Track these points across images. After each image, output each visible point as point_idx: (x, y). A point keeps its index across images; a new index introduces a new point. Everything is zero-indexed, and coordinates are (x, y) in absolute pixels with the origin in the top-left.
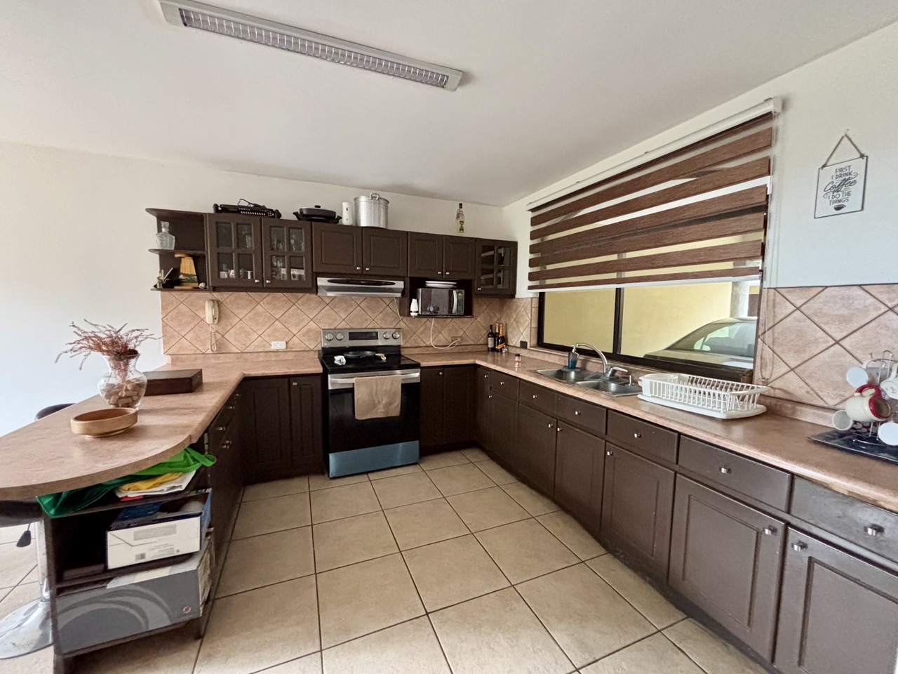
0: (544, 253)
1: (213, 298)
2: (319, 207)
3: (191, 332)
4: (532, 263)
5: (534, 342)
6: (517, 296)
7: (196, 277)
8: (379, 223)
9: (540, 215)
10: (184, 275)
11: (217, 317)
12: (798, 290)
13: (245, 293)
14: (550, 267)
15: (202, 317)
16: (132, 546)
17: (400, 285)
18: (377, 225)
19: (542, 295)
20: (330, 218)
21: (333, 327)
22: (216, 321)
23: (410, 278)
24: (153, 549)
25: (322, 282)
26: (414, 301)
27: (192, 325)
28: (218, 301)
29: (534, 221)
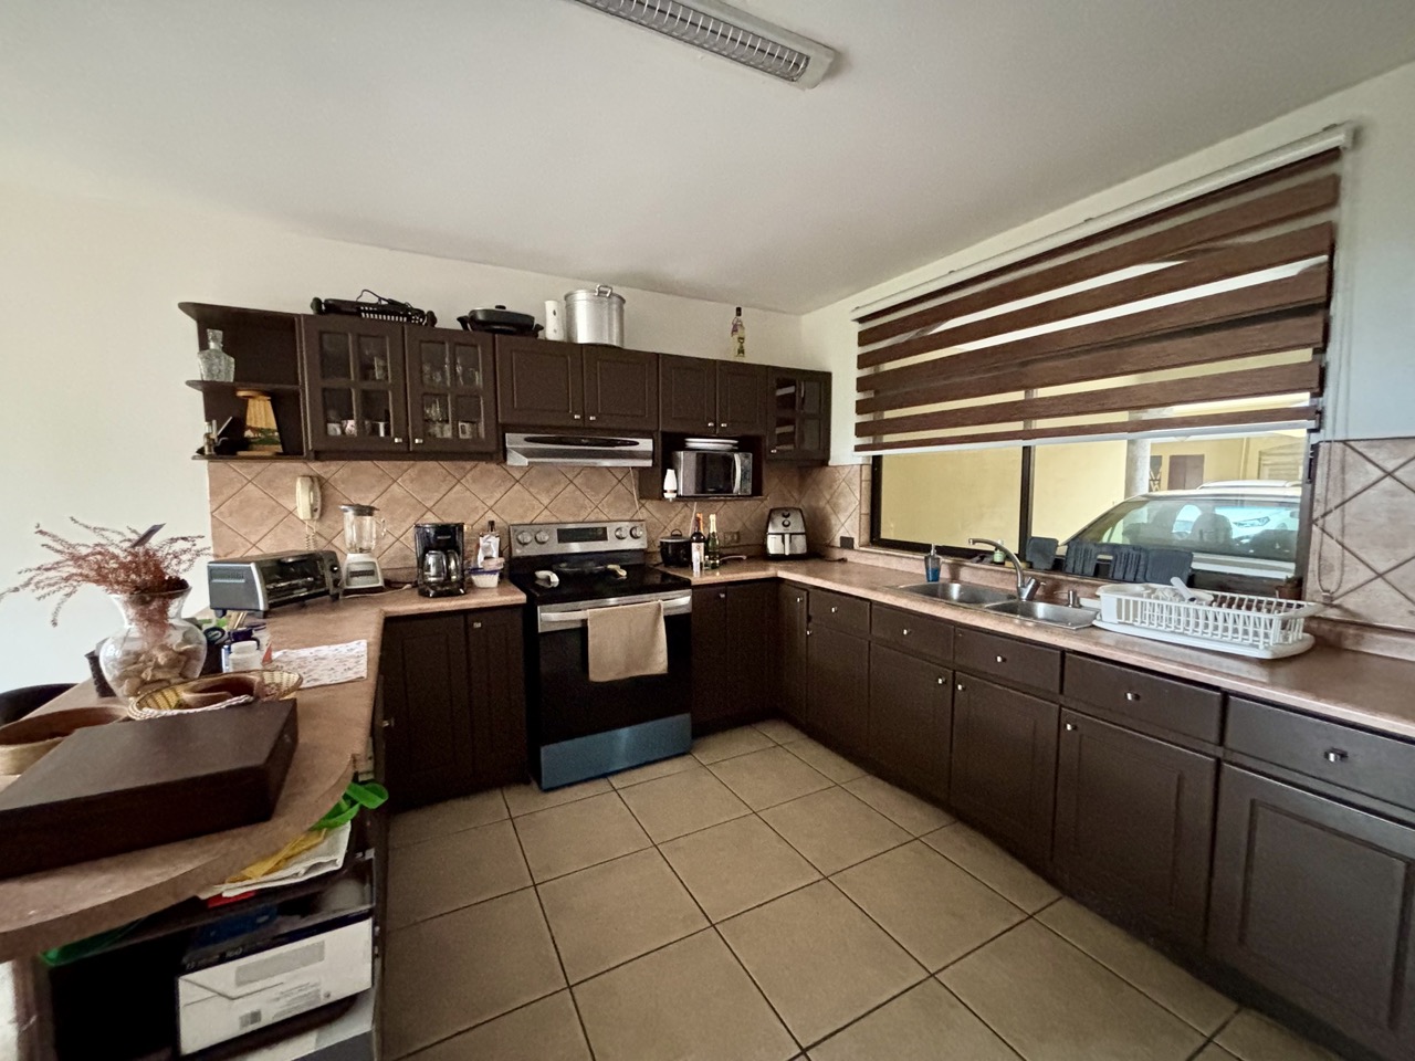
0: (878, 392)
1: (312, 474)
2: (504, 308)
3: (269, 536)
4: (861, 407)
5: (866, 537)
6: (830, 463)
7: (277, 434)
8: (610, 336)
9: (875, 330)
10: (254, 430)
11: (318, 506)
12: (1389, 444)
13: (369, 462)
14: (889, 414)
15: (291, 508)
16: (233, 999)
17: (646, 445)
18: (607, 342)
19: (877, 461)
20: (525, 327)
21: (527, 521)
22: (317, 516)
23: (664, 434)
24: (278, 999)
25: (514, 440)
26: (670, 473)
28: (319, 478)
29: (864, 339)
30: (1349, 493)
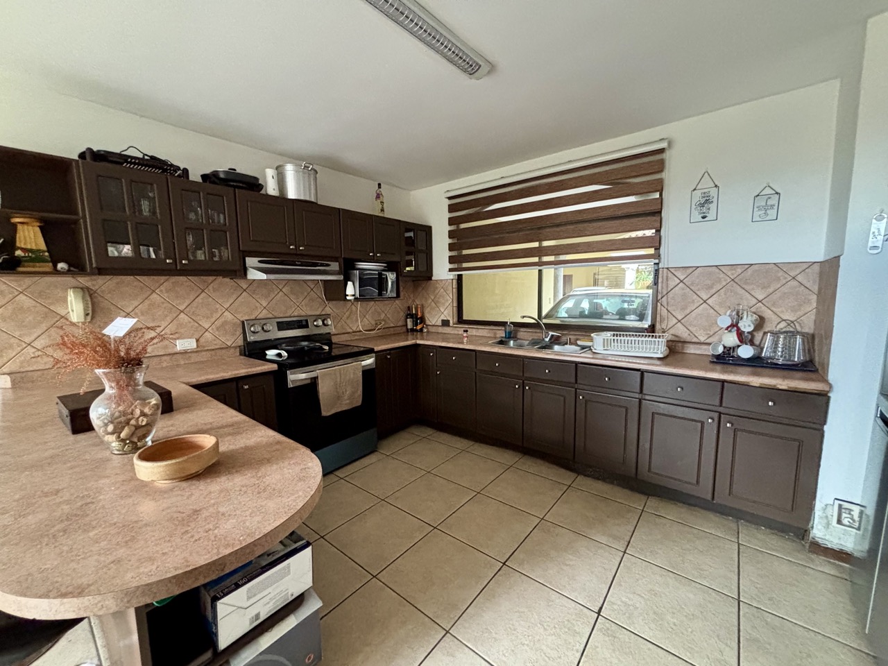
0: (459, 240)
1: (81, 286)
2: (235, 170)
3: (43, 336)
4: (451, 247)
5: (456, 319)
6: (433, 278)
7: (47, 254)
8: (310, 197)
10: (23, 250)
11: (90, 312)
12: (681, 269)
13: (132, 277)
14: (465, 252)
15: (63, 313)
16: (246, 609)
17: (335, 266)
18: (308, 199)
19: (460, 277)
20: (253, 185)
21: (253, 317)
22: (89, 318)
23: (344, 258)
24: (268, 603)
25: (251, 261)
26: (350, 284)
27: (44, 327)
28: (88, 289)
29: (452, 208)
30: (669, 289)
